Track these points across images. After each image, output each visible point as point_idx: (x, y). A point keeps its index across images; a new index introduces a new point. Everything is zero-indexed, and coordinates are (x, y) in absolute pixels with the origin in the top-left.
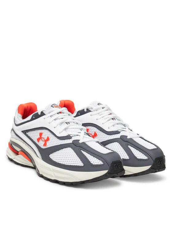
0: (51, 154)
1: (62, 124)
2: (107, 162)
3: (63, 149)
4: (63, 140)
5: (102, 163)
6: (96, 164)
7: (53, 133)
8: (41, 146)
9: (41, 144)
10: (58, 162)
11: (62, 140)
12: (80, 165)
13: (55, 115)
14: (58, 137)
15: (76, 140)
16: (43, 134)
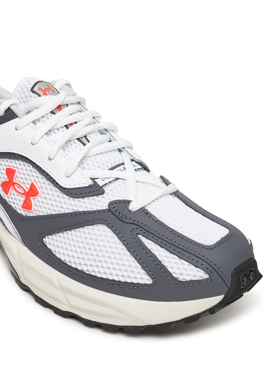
0: (50, 236)
1: (69, 146)
2: (220, 273)
3: (82, 227)
4: (81, 199)
5: (206, 276)
6: (188, 279)
7: (48, 174)
8: (16, 206)
9: (16, 200)
10: (74, 266)
11: (77, 199)
12: (141, 282)
13: (45, 119)
14: (64, 189)
15: (120, 201)
16: (17, 174)
